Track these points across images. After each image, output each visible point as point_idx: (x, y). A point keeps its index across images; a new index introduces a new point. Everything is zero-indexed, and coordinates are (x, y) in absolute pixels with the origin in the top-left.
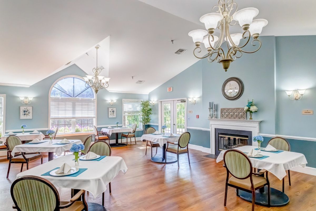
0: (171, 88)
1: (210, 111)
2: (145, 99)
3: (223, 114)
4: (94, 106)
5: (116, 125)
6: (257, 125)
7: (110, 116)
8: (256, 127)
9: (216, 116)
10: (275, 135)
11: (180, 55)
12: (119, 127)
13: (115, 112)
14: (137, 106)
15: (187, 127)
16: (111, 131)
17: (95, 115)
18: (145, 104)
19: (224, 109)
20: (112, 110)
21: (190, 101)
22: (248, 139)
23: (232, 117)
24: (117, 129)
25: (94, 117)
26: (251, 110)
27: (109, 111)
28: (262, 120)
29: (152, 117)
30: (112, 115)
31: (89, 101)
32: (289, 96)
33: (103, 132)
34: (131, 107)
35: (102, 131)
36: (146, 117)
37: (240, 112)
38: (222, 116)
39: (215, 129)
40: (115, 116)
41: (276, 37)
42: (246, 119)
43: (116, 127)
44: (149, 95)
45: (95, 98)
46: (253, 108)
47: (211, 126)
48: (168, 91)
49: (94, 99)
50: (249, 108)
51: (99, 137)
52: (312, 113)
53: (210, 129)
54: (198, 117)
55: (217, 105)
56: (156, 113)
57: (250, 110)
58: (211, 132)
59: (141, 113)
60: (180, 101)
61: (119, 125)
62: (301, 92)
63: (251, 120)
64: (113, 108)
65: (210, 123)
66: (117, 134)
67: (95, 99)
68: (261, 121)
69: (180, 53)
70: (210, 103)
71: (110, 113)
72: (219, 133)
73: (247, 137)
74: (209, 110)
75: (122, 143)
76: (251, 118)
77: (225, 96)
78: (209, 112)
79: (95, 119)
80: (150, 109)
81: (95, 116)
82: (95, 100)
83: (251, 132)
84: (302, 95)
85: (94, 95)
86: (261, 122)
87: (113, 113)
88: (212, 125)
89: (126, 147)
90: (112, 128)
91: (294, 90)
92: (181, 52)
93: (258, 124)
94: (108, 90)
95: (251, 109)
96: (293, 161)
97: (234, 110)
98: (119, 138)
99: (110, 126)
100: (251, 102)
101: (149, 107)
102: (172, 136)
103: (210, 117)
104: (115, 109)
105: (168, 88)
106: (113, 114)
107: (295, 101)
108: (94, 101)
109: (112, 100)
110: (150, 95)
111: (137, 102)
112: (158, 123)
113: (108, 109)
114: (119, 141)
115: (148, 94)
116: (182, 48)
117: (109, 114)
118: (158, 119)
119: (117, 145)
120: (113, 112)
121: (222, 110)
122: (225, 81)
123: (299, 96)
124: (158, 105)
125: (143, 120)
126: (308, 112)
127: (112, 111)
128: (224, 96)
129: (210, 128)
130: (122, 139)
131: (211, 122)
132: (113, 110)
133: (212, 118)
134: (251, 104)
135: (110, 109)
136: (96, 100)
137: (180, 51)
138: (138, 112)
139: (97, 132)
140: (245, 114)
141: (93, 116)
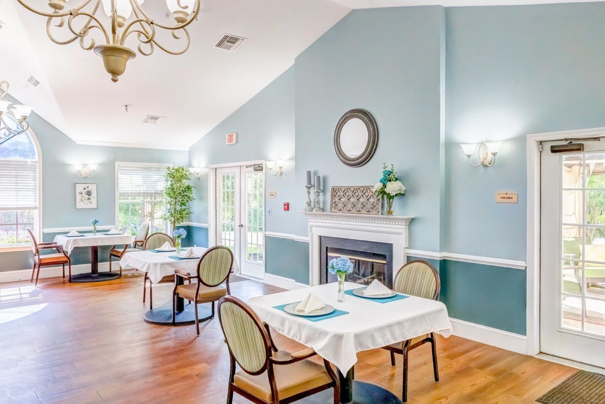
0: (234, 136)
1: (309, 193)
2: (179, 161)
3: (337, 199)
4: (35, 180)
5: (91, 228)
6: (402, 228)
7: (79, 205)
8: (399, 234)
9: (321, 206)
10: (439, 253)
11: (232, 51)
12: (98, 231)
13: (94, 195)
14: (158, 181)
15: (265, 231)
16: (71, 241)
17: (37, 202)
18: (177, 175)
19: (339, 188)
20: (85, 189)
21: (270, 169)
22: (385, 262)
23: (354, 209)
24: (95, 237)
25: (35, 208)
26: (388, 192)
27: (78, 191)
28: (413, 216)
29: (195, 206)
30: (87, 202)
31: (23, 166)
32: (469, 156)
33: (58, 244)
34: (141, 183)
35: (55, 243)
36: (178, 208)
37: (370, 197)
38: (334, 205)
39: (320, 237)
40: (94, 205)
41: (446, 8)
42: (382, 214)
43: (91, 232)
44: (189, 152)
45: (36, 159)
46: (393, 188)
47: (311, 231)
48: (227, 143)
49: (34, 160)
50: (385, 186)
51: (41, 257)
52: (514, 200)
53: (308, 236)
54: (287, 207)
55: (325, 179)
56: (203, 198)
57: (385, 190)
58: (310, 244)
59: (166, 199)
60: (252, 169)
61: (99, 227)
62: (492, 148)
63: (390, 216)
64: (87, 185)
65: (310, 223)
66: (95, 250)
67: (37, 162)
68: (413, 219)
69: (231, 46)
70: (309, 173)
71: (79, 197)
72: (327, 247)
73: (383, 257)
74: (306, 190)
75: (112, 272)
76: (390, 213)
77: (340, 156)
78: (307, 195)
79: (37, 211)
80: (189, 188)
81: (38, 204)
82: (37, 164)
83: (391, 245)
84: (494, 154)
85: (34, 151)
86: (412, 221)
87: (87, 197)
88: (313, 228)
89: (117, 281)
90: (80, 234)
91: (479, 143)
92: (234, 43)
93: (404, 227)
94: (74, 140)
95: (387, 190)
96: (400, 323)
97: (359, 191)
98: (99, 260)
99: (74, 231)
100: (390, 172)
101: (186, 183)
102: (192, 256)
103: (307, 208)
104: (93, 188)
105: (227, 135)
106: (89, 199)
107: (482, 168)
108: (35, 165)
109: (85, 165)
110: (191, 153)
111: (159, 169)
112: (207, 222)
113: (75, 188)
114: (103, 267)
115: (188, 150)
116: (232, 33)
117: (78, 200)
118: (206, 212)
119: (93, 278)
120: (89, 193)
121: (335, 191)
122: (340, 120)
123: (490, 157)
124: (207, 176)
125: (172, 215)
126: (508, 196)
127: (84, 192)
128: (338, 156)
129: (310, 235)
130: (112, 262)
131: (312, 222)
132: (89, 189)
133: (312, 210)
134: (388, 177)
135: (80, 188)
136: (39, 165)
137: (228, 41)
138: (159, 194)
139: (36, 245)
140: (381, 200)
141: (31, 204)
